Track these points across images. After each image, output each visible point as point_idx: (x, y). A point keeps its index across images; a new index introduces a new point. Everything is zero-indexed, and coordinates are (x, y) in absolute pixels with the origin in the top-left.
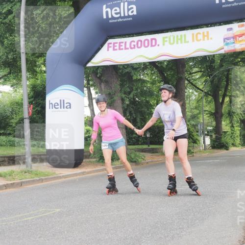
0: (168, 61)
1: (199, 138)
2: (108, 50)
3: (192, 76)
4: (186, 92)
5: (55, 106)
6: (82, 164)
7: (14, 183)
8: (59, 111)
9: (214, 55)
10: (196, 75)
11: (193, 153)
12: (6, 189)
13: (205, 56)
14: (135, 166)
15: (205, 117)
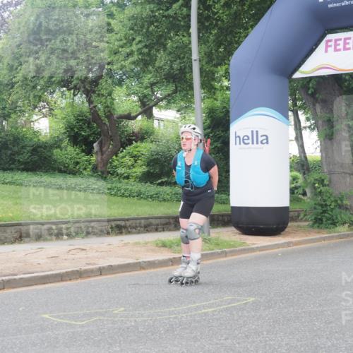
2: (326, 51)
5: (243, 139)
6: (287, 230)
8: (250, 148)
12: (172, 265)
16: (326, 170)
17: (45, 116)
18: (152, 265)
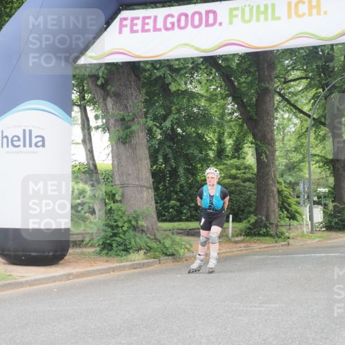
0: (240, 56)
1: (300, 209)
2: (120, 32)
3: (290, 88)
4: (277, 118)
5: (12, 141)
6: (66, 258)
8: (21, 152)
9: (332, 45)
10: (298, 85)
11: (289, 238)
13: (316, 48)
14: (171, 263)
15: (313, 167)
16: (117, 182)
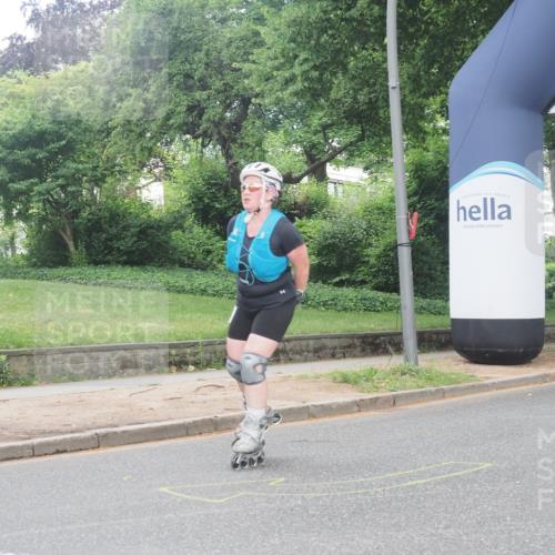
7: (377, 399)
12: (359, 411)
17: (158, 179)
18: (327, 410)
